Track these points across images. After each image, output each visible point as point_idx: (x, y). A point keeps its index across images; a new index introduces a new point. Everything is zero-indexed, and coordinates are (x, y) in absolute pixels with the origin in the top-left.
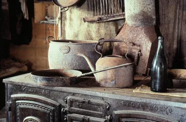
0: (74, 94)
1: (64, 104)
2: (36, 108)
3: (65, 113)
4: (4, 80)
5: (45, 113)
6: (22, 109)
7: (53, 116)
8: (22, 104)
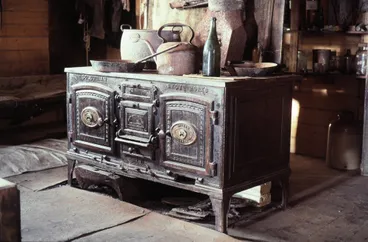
0: (127, 79)
1: (118, 91)
2: (93, 97)
3: (119, 100)
4: (66, 70)
5: (101, 102)
6: (82, 100)
7: (109, 105)
8: (82, 94)
